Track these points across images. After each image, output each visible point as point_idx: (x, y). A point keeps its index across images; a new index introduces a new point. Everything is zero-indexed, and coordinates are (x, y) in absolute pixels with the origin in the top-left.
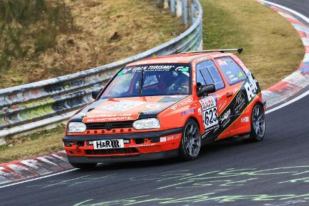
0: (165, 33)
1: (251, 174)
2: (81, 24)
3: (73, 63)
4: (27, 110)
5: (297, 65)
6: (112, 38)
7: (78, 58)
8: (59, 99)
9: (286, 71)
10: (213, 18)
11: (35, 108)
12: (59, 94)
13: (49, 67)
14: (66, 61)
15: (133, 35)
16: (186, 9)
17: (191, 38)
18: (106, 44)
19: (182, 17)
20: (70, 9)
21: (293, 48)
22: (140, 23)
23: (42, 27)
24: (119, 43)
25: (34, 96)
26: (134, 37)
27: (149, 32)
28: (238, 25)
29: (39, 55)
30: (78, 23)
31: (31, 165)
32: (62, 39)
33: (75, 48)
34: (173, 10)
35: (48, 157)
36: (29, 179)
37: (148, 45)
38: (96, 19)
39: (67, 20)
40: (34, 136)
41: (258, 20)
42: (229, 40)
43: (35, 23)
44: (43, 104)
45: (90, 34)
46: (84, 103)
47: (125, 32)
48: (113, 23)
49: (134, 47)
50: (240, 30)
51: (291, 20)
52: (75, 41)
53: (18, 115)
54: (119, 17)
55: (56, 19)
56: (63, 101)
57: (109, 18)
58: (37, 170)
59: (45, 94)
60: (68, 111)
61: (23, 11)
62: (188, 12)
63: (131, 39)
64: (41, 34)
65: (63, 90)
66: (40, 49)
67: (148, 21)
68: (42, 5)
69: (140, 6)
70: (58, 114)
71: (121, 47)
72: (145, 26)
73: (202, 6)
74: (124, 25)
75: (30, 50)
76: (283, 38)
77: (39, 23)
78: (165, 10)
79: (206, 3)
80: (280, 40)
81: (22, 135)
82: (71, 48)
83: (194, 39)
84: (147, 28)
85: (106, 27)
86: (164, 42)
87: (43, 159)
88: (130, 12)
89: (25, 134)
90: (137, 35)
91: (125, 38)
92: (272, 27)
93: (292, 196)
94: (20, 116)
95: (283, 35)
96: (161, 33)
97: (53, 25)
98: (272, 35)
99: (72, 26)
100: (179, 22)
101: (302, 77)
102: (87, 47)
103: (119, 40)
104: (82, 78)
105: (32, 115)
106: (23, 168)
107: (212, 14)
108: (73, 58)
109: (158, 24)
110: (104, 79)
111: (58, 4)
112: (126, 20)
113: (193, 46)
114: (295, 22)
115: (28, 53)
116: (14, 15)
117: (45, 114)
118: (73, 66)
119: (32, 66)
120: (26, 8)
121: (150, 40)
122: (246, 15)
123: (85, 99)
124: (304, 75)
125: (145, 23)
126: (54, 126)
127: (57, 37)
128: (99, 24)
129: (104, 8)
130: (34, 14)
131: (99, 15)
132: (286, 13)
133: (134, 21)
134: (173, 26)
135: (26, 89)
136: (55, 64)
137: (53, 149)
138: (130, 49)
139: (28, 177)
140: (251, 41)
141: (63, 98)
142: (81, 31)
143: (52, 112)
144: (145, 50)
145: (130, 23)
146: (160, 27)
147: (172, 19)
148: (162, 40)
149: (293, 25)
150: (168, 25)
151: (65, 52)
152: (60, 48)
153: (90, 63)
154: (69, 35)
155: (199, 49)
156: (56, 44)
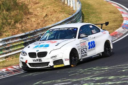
3: (29, 27)
5: (121, 25)
7: (32, 25)
9: (117, 28)
10: (85, 7)
12: (26, 40)
13: (20, 29)
14: (27, 27)
15: (53, 15)
16: (74, 4)
18: (42, 19)
19: (73, 7)
20: (27, 5)
21: (118, 18)
22: (56, 10)
23: (16, 13)
24: (48, 19)
25: (16, 41)
27: (60, 14)
28: (96, 10)
29: (16, 24)
30: (31, 11)
33: (30, 21)
34: (69, 5)
37: (60, 19)
38: (38, 9)
39: (26, 10)
41: (104, 8)
42: (93, 16)
43: (13, 11)
47: (50, 14)
48: (45, 11)
49: (54, 20)
51: (117, 7)
52: (30, 18)
55: (22, 9)
57: (43, 8)
61: (8, 7)
63: (53, 17)
64: (16, 15)
65: (27, 38)
66: (16, 22)
67: (59, 9)
68: (16, 4)
69: (55, 3)
72: (58, 11)
74: (50, 11)
75: (12, 22)
76: (114, 14)
77: (15, 11)
78: (66, 4)
79: (82, 1)
82: (28, 21)
83: (78, 16)
85: (42, 12)
86: (67, 18)
88: (52, 6)
90: (55, 15)
91: (50, 16)
92: (110, 10)
96: (65, 14)
97: (21, 12)
98: (109, 13)
99: (29, 12)
100: (72, 9)
102: (35, 20)
103: (48, 17)
106: (14, 69)
108: (30, 25)
111: (22, 3)
112: (51, 8)
113: (78, 19)
115: (11, 24)
116: (5, 8)
119: (13, 29)
120: (10, 6)
121: (60, 17)
122: (99, 6)
124: (124, 29)
127: (23, 17)
128: (39, 11)
129: (41, 4)
130: (13, 8)
131: (39, 7)
132: (115, 4)
133: (54, 9)
134: (69, 11)
135: (13, 38)
136: (22, 27)
138: (52, 21)
139: (16, 73)
140: (101, 16)
142: (32, 14)
144: (59, 21)
145: (52, 10)
146: (64, 11)
147: (69, 8)
148: (65, 17)
149: (118, 9)
150: (67, 11)
151: (26, 23)
152: (24, 21)
153: (36, 27)
154: (28, 16)
155: (80, 20)
156: (22, 19)
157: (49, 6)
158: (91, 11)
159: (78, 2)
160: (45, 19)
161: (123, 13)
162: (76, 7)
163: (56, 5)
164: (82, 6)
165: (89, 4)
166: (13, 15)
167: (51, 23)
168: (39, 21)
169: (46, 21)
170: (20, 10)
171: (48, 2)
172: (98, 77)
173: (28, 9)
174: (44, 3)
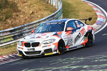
0: (50, 11)
1: (82, 59)
2: (21, 9)
3: (18, 22)
4: (4, 39)
5: (95, 22)
6: (31, 14)
7: (20, 21)
8: (15, 35)
9: (92, 24)
10: (66, 6)
11: (7, 38)
12: (15, 33)
13: (10, 24)
14: (16, 22)
15: (39, 12)
16: (56, 3)
17: (59, 13)
18: (29, 16)
19: (55, 6)
20: (17, 4)
21: (93, 16)
22: (41, 9)
23: (7, 11)
24: (34, 15)
25: (6, 34)
26: (39, 13)
27: (44, 11)
28: (74, 8)
29: (7, 20)
30: (19, 9)
31: (6, 57)
32: (14, 14)
33: (19, 17)
34: (52, 4)
35: (12, 55)
36: (6, 62)
37: (44, 16)
38: (26, 7)
39: (16, 8)
40: (6, 48)
41: (81, 7)
42: (71, 14)
43: (5, 9)
44: (9, 37)
46: (23, 36)
47: (36, 11)
48: (32, 9)
49: (39, 17)
50: (75, 10)
51: (92, 6)
52: (19, 15)
53: (1, 41)
54: (33, 6)
55: (12, 8)
56: (16, 36)
57: (30, 7)
58: (8, 59)
59: (10, 33)
60: (18, 39)
61: (0, 5)
62: (57, 4)
63: (38, 14)
64: (7, 13)
65: (16, 32)
66: (7, 18)
67: (44, 8)
68: (7, 3)
69: (40, 3)
70: (14, 40)
71: (35, 17)
72: (42, 9)
74: (35, 9)
75: (4, 18)
76: (90, 12)
77: (6, 9)
78: (49, 4)
79: (63, 1)
80: (89, 13)
81: (2, 47)
82: (18, 17)
84: (43, 10)
85: (29, 10)
86: (50, 15)
87: (10, 55)
88: (37, 5)
89: (4, 47)
90: (40, 12)
91: (35, 14)
92: (86, 9)
93: (96, 66)
94: (2, 41)
95: (90, 11)
96: (48, 12)
97: (11, 10)
98: (86, 12)
99: (18, 10)
100: (54, 8)
101: (97, 26)
102: (23, 17)
103: (34, 14)
104: (22, 27)
105: (6, 41)
106: (4, 58)
107: (65, 5)
108: (18, 21)
110: (30, 28)
111: (12, 2)
112: (36, 7)
113: (59, 16)
114: (94, 7)
115: (3, 20)
117: (10, 40)
118: (19, 23)
119: (4, 24)
120: (2, 4)
121: (44, 14)
122: (77, 5)
123: (23, 35)
124: (97, 25)
125: (43, 8)
126: (13, 44)
127: (13, 14)
128: (26, 9)
129: (28, 3)
130: (4, 6)
131: (27, 6)
132: (91, 4)
133: (39, 8)
134: (52, 9)
135: (3, 32)
136: (12, 23)
137: (13, 52)
138: (38, 17)
139: (6, 61)
140: (79, 14)
141: (16, 34)
142: (21, 12)
143: (13, 39)
144: (43, 18)
145: (37, 9)
146: (48, 9)
147: (52, 7)
149: (93, 8)
150: (50, 9)
151: (15, 19)
152: (14, 17)
153: (24, 22)
154: (17, 13)
155: (61, 17)
156: (12, 16)
157: (35, 5)
159: (60, 2)
161: (97, 11)
163: (41, 4)
164: (63, 5)
166: (5, 12)
167: (37, 20)
168: (26, 17)
169: (32, 17)
170: (10, 8)
171: (35, 2)
172: (75, 66)
173: (18, 7)
174: (31, 2)
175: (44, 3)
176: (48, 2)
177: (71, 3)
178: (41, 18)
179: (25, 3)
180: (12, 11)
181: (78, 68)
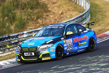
2: (51, 9)
7: (50, 21)
10: (93, 7)
13: (41, 24)
14: (47, 22)
16: (84, 4)
17: (87, 13)
18: (59, 16)
19: (83, 7)
20: (47, 5)
22: (69, 9)
23: (38, 11)
24: (63, 16)
27: (73, 12)
28: (102, 9)
29: (38, 20)
30: (50, 9)
33: (49, 17)
34: (80, 5)
37: (72, 16)
39: (46, 9)
41: (108, 7)
42: (99, 14)
45: (53, 13)
47: (65, 12)
48: (61, 9)
52: (49, 15)
54: (63, 7)
55: (43, 8)
57: (60, 8)
61: (32, 6)
63: (67, 14)
64: (38, 13)
66: (38, 18)
67: (72, 8)
69: (69, 3)
72: (71, 10)
73: (90, 3)
74: (65, 10)
77: (37, 10)
78: (78, 4)
82: (48, 17)
83: (88, 14)
84: (72, 10)
85: (59, 10)
86: (78, 15)
88: (66, 5)
90: (69, 13)
91: (65, 14)
96: (77, 12)
99: (48, 11)
102: (53, 17)
107: (93, 5)
109: (76, 9)
112: (65, 7)
113: (88, 16)
115: (34, 19)
116: (29, 7)
118: (49, 23)
120: (33, 5)
121: (73, 14)
122: (104, 6)
125: (71, 9)
127: (43, 14)
128: (56, 10)
129: (58, 4)
130: (35, 7)
131: (56, 6)
133: (68, 8)
134: (80, 10)
136: (43, 22)
138: (67, 17)
140: (106, 14)
142: (51, 12)
144: (72, 18)
145: (66, 9)
146: (76, 10)
147: (80, 8)
148: (77, 14)
150: (79, 9)
151: (46, 19)
152: (44, 18)
153: (54, 22)
154: (47, 13)
155: (89, 17)
156: (43, 16)
157: (64, 6)
158: (98, 10)
159: (88, 3)
160: (61, 16)
162: (86, 7)
163: (70, 5)
164: (91, 6)
165: (96, 4)
166: (36, 12)
167: (66, 20)
168: (56, 17)
169: (62, 17)
170: (41, 9)
171: (64, 3)
172: (103, 63)
173: (48, 8)
174: (61, 3)
175: (73, 3)
176: (77, 3)
177: (99, 4)
178: (70, 19)
179: (55, 4)
180: (43, 11)
181: (106, 65)
